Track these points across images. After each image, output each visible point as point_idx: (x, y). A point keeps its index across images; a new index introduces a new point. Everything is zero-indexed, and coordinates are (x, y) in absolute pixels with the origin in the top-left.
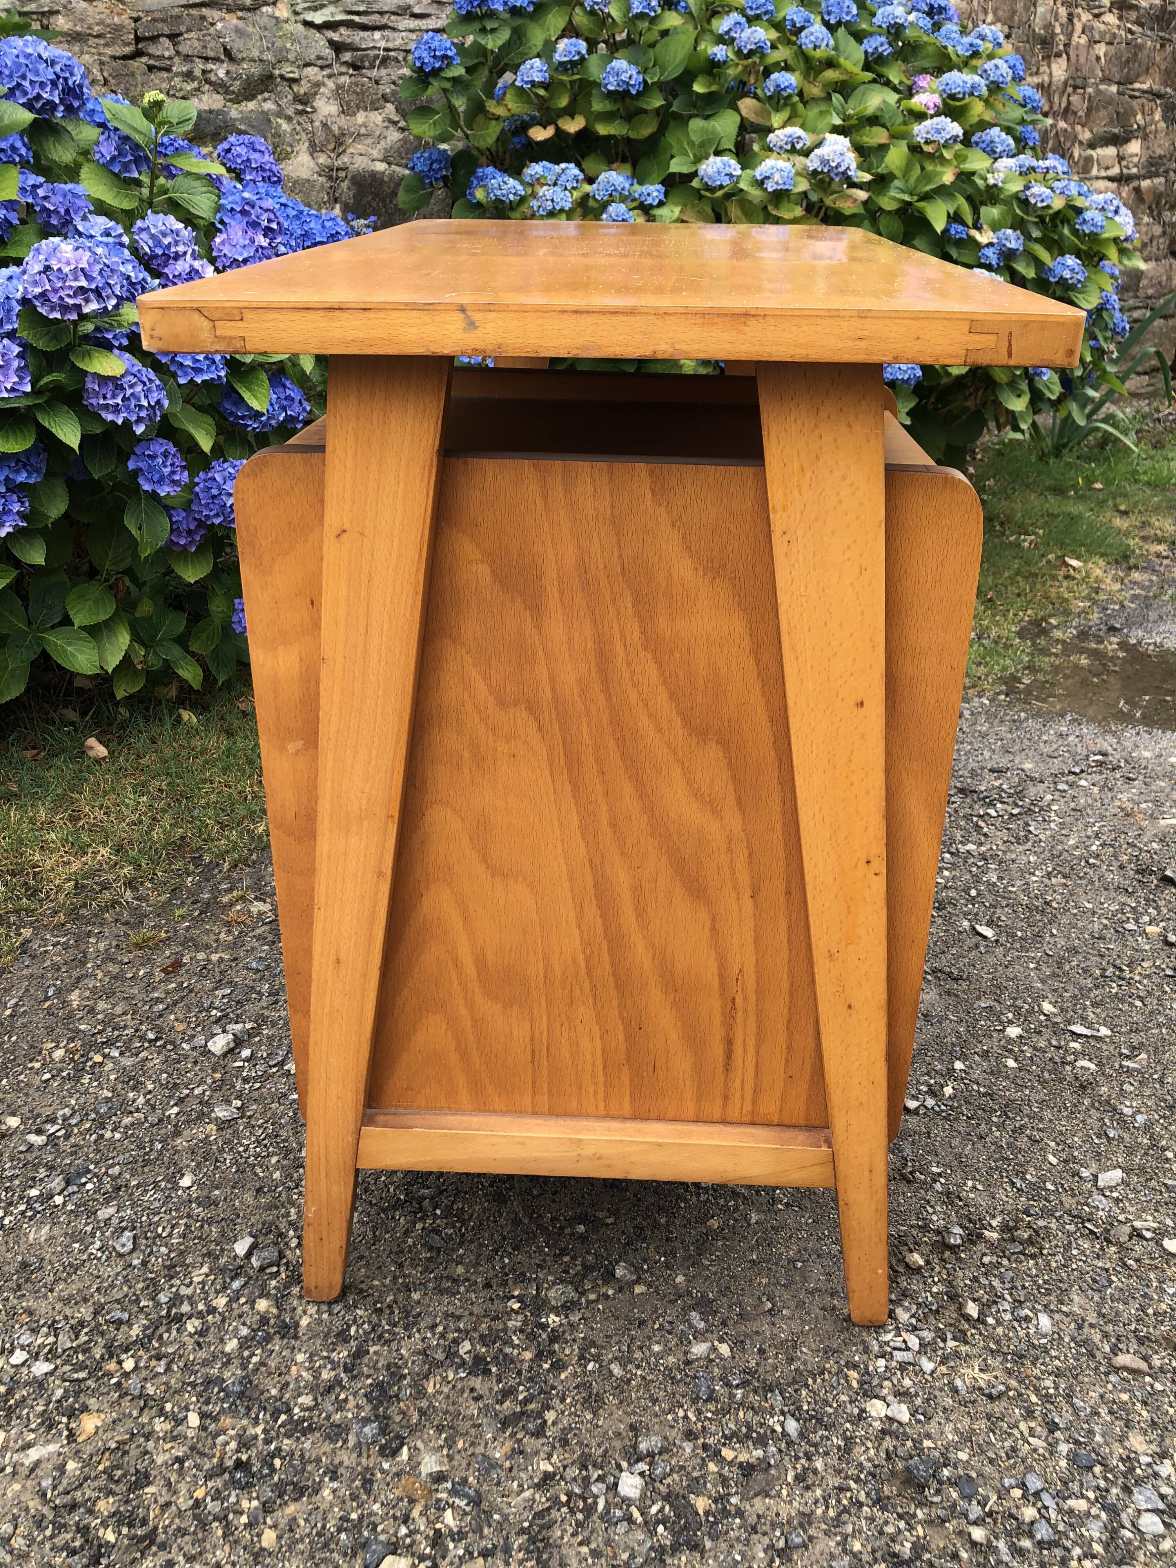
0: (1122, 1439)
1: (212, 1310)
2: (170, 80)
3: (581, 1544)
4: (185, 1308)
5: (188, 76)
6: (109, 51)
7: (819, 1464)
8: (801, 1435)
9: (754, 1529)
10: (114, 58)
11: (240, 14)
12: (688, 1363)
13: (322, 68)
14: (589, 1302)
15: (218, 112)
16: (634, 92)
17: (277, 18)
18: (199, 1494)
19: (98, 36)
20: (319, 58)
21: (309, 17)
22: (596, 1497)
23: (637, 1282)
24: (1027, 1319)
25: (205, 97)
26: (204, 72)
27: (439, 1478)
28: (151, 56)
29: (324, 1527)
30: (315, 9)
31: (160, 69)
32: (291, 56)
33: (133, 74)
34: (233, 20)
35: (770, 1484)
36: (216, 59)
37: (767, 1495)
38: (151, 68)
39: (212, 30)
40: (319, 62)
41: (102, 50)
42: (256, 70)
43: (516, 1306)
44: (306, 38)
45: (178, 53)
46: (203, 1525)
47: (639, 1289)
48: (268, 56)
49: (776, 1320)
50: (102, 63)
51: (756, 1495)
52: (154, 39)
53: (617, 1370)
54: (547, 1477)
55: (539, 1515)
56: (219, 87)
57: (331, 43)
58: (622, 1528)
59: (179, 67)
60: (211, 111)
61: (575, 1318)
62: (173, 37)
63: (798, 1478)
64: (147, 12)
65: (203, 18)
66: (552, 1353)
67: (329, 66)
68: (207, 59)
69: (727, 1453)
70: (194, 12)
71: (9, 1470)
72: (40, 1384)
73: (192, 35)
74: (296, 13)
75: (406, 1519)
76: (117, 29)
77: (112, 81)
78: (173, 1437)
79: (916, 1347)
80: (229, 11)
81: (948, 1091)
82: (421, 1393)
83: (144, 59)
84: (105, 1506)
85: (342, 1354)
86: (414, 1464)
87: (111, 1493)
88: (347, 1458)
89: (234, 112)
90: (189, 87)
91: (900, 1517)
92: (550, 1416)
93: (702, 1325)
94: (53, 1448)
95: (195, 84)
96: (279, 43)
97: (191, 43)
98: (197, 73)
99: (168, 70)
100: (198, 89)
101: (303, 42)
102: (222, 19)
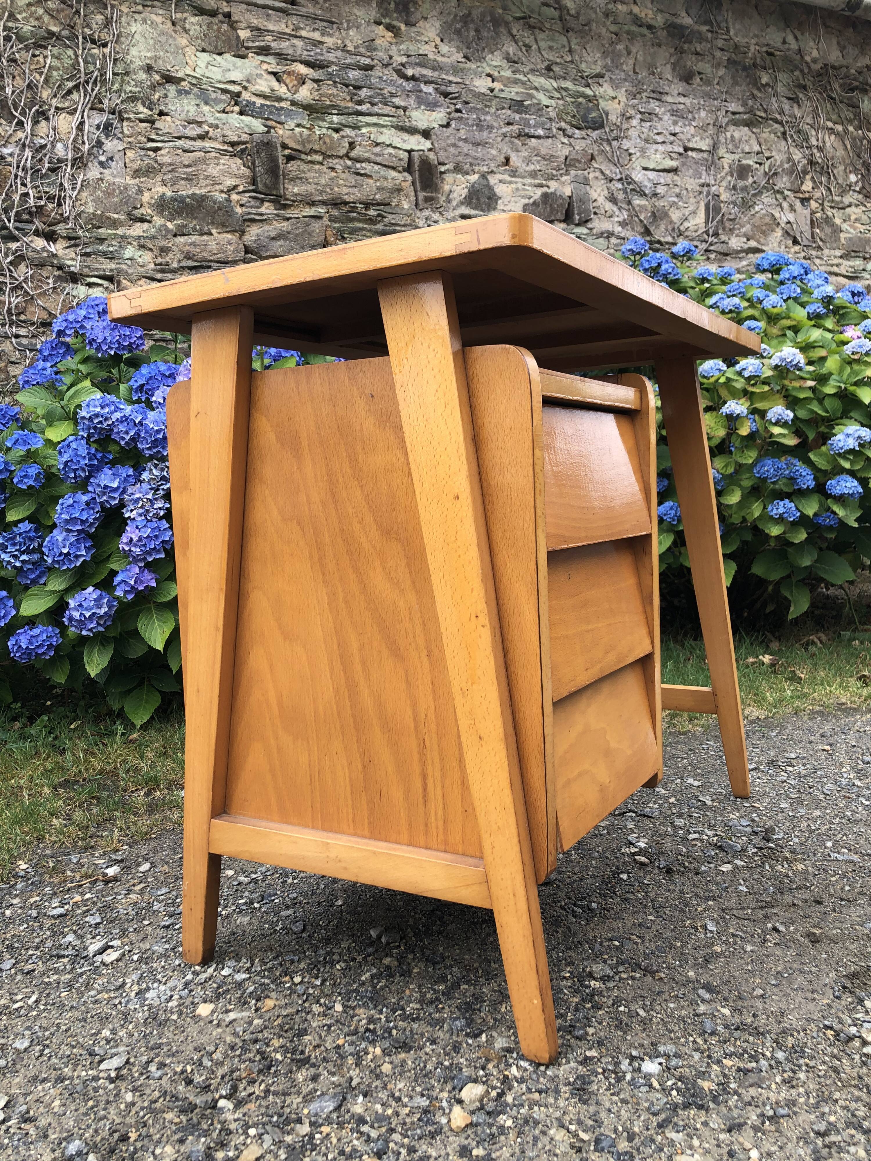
3: (612, 1094)
4: (336, 958)
7: (802, 1076)
8: (788, 1060)
9: (749, 1104)
12: (697, 1015)
14: (621, 979)
18: (340, 1042)
22: (624, 1073)
27: (508, 1050)
29: (425, 1067)
35: (762, 1081)
37: (760, 1087)
43: (568, 975)
46: (342, 1057)
49: (767, 1001)
51: (751, 1086)
53: (642, 1013)
54: (588, 1059)
55: (581, 1077)
58: (644, 1089)
61: (611, 984)
63: (785, 1081)
66: (593, 1000)
69: (728, 1062)
71: (215, 1022)
72: (240, 985)
75: (483, 1068)
78: (324, 1015)
84: (276, 1043)
85: (441, 987)
86: (490, 1042)
87: (280, 1036)
88: (442, 1035)
92: (591, 1030)
94: (245, 1014)
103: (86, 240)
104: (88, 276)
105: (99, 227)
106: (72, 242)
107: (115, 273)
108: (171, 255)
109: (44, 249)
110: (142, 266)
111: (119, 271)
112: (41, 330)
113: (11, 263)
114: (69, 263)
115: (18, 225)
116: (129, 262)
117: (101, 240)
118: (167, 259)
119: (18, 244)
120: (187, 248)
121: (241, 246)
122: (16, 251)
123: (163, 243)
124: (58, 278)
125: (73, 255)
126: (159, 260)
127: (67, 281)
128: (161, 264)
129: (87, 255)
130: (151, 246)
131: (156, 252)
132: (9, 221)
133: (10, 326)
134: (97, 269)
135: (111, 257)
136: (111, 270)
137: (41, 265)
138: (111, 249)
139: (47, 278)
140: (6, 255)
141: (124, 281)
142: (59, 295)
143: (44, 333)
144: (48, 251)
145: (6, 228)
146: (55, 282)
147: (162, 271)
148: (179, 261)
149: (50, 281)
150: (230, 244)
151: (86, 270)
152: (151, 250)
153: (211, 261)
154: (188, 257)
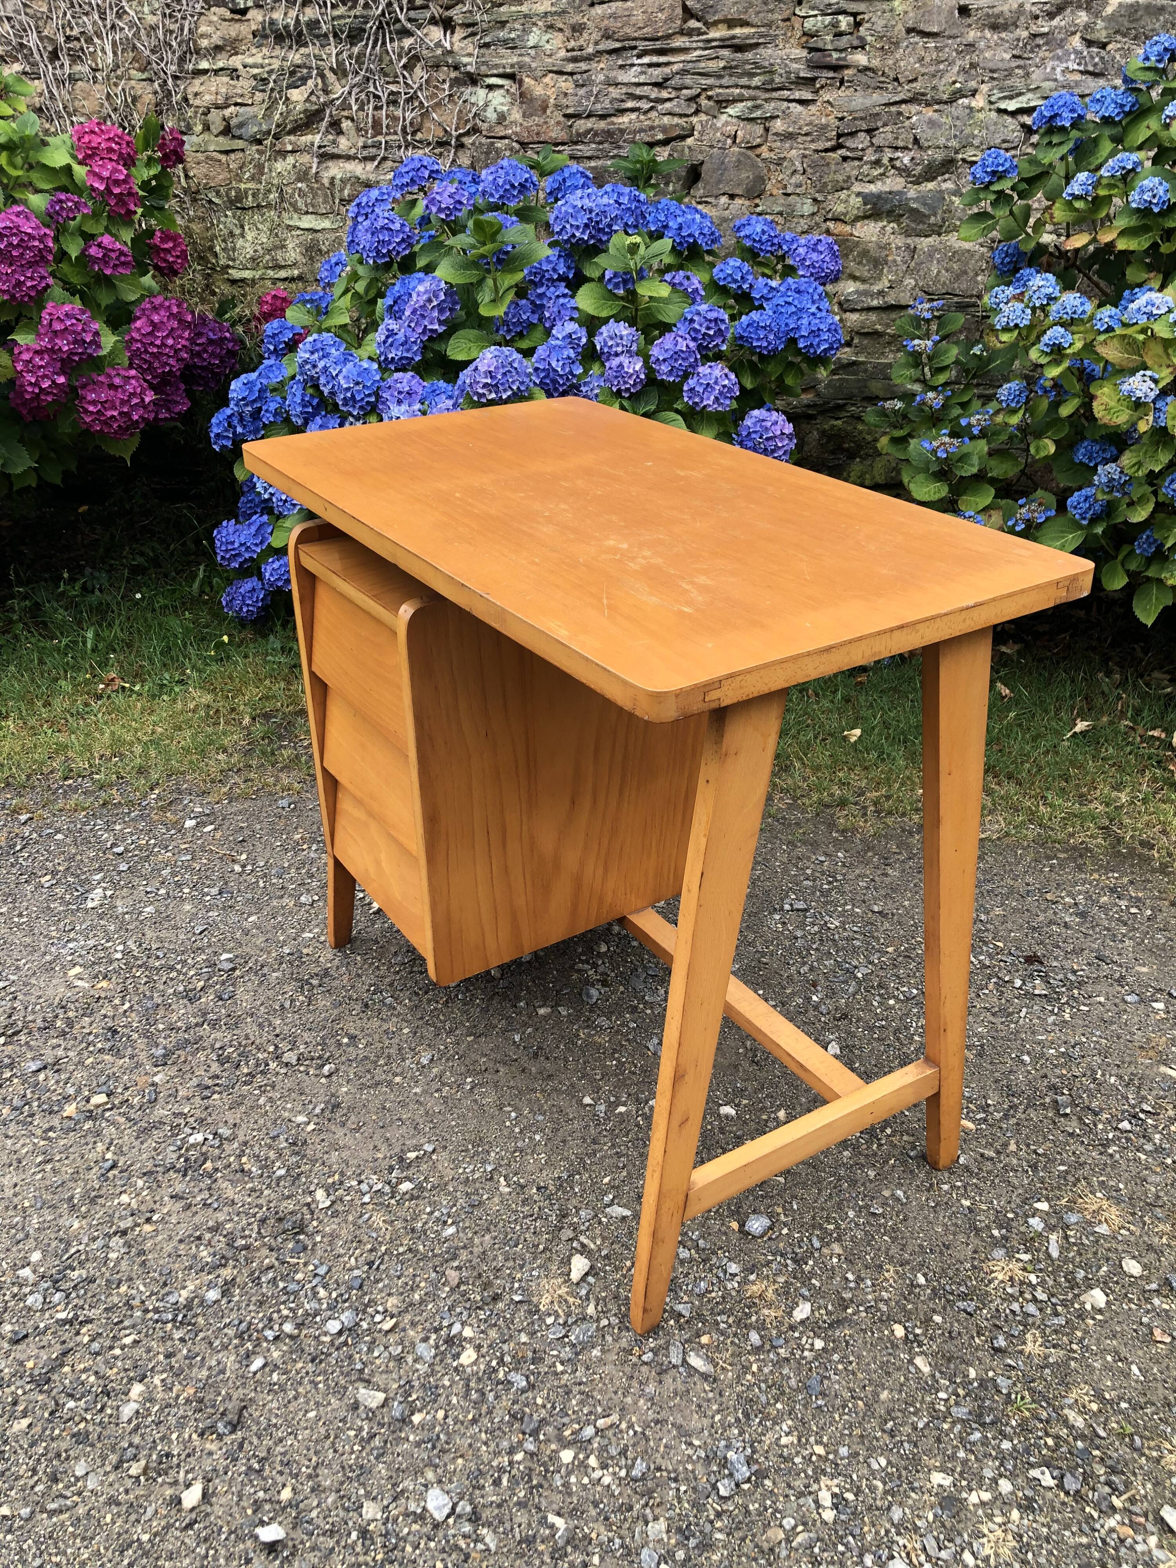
0: (389, 1295)
1: (185, 974)
2: (861, 167)
4: (179, 967)
5: (877, 163)
6: (813, 146)
7: (266, 1192)
8: (279, 1179)
9: (210, 1189)
10: (817, 151)
11: (936, 107)
13: (1007, 150)
15: (900, 193)
16: (1156, 210)
17: (971, 109)
19: (806, 135)
20: (1004, 141)
21: (1003, 105)
23: (327, 1077)
24: (445, 1222)
25: (888, 181)
26: (891, 160)
27: (153, 1084)
28: (848, 149)
30: (1011, 98)
31: (853, 159)
32: (976, 142)
33: (828, 164)
34: (929, 113)
35: (238, 1181)
36: (905, 148)
38: (845, 159)
39: (907, 123)
40: (1005, 145)
41: (807, 145)
42: (939, 156)
44: (995, 124)
45: (872, 144)
47: (323, 1080)
48: (954, 143)
50: (805, 156)
51: (229, 1180)
52: (852, 134)
53: (262, 1101)
54: (181, 1114)
55: (160, 1123)
56: (903, 171)
57: (1023, 126)
58: (172, 1148)
59: (870, 156)
60: (890, 193)
61: (283, 1071)
62: (870, 132)
63: (253, 1190)
64: (851, 112)
65: (900, 113)
66: (254, 1076)
67: (1015, 148)
68: (896, 148)
69: (244, 1159)
70: (893, 109)
73: (887, 128)
74: (991, 103)
75: (126, 1089)
76: (824, 128)
77: (809, 170)
78: (115, 1007)
79: (375, 1188)
80: (928, 104)
81: (622, 1109)
82: (193, 1054)
83: (841, 152)
84: (71, 1014)
85: (193, 1021)
86: (155, 1074)
88: (143, 1056)
89: (912, 192)
90: (876, 173)
91: (259, 1233)
92: (216, 1096)
93: (317, 1111)
95: (881, 170)
96: (968, 131)
97: (884, 136)
98: (885, 161)
99: (860, 159)
100: (883, 174)
101: (992, 128)
102: (919, 113)
103: (485, 26)
104: (487, 76)
105: (501, 5)
106: (470, 30)
107: (516, 70)
108: (585, 35)
109: (439, 44)
110: (550, 56)
111: (521, 65)
112: (437, 151)
113: (405, 67)
114: (465, 60)
115: (412, 14)
116: (532, 52)
117: (503, 24)
118: (581, 42)
119: (411, 40)
120: (606, 22)
121: (679, 11)
122: (410, 50)
123: (577, 19)
124: (456, 82)
125: (470, 49)
126: (572, 44)
127: (465, 84)
128: (573, 50)
129: (487, 45)
130: (561, 26)
131: (568, 32)
132: (401, 9)
133: (406, 147)
134: (496, 66)
135: (511, 45)
136: (512, 66)
137: (437, 66)
138: (513, 35)
139: (444, 81)
140: (400, 57)
141: (527, 80)
142: (456, 104)
143: (441, 154)
144: (442, 46)
145: (398, 20)
146: (451, 87)
147: (575, 60)
148: (596, 43)
149: (446, 86)
150: (662, 10)
151: (484, 69)
152: (561, 30)
153: (635, 39)
154: (607, 36)
